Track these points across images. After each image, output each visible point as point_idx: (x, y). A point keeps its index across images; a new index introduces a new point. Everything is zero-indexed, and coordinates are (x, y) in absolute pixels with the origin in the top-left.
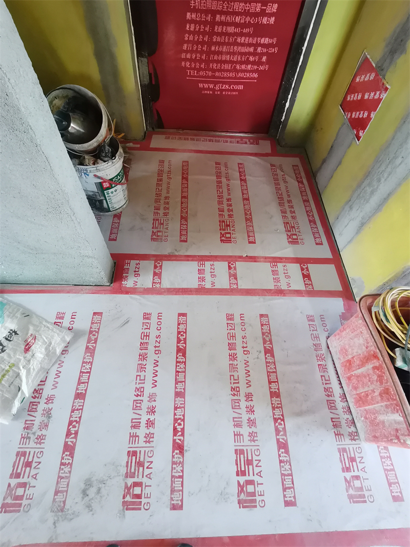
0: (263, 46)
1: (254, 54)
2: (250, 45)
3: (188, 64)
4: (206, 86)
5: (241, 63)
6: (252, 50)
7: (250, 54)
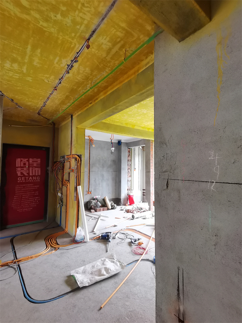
0: (36, 199)
1: (34, 201)
2: (33, 199)
3: (14, 206)
4: (20, 210)
5: (31, 203)
6: (33, 200)
7: (33, 201)
